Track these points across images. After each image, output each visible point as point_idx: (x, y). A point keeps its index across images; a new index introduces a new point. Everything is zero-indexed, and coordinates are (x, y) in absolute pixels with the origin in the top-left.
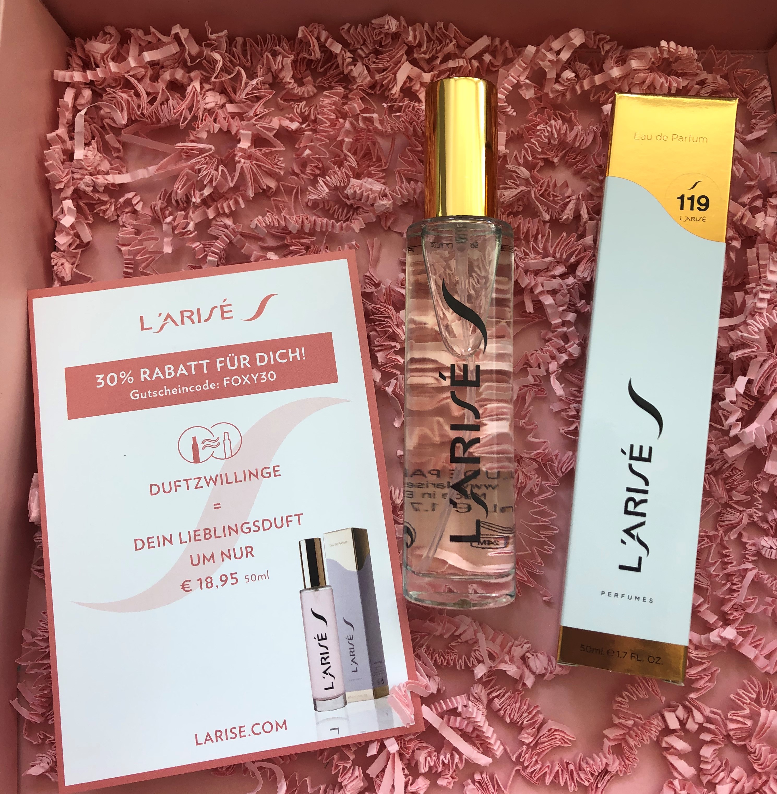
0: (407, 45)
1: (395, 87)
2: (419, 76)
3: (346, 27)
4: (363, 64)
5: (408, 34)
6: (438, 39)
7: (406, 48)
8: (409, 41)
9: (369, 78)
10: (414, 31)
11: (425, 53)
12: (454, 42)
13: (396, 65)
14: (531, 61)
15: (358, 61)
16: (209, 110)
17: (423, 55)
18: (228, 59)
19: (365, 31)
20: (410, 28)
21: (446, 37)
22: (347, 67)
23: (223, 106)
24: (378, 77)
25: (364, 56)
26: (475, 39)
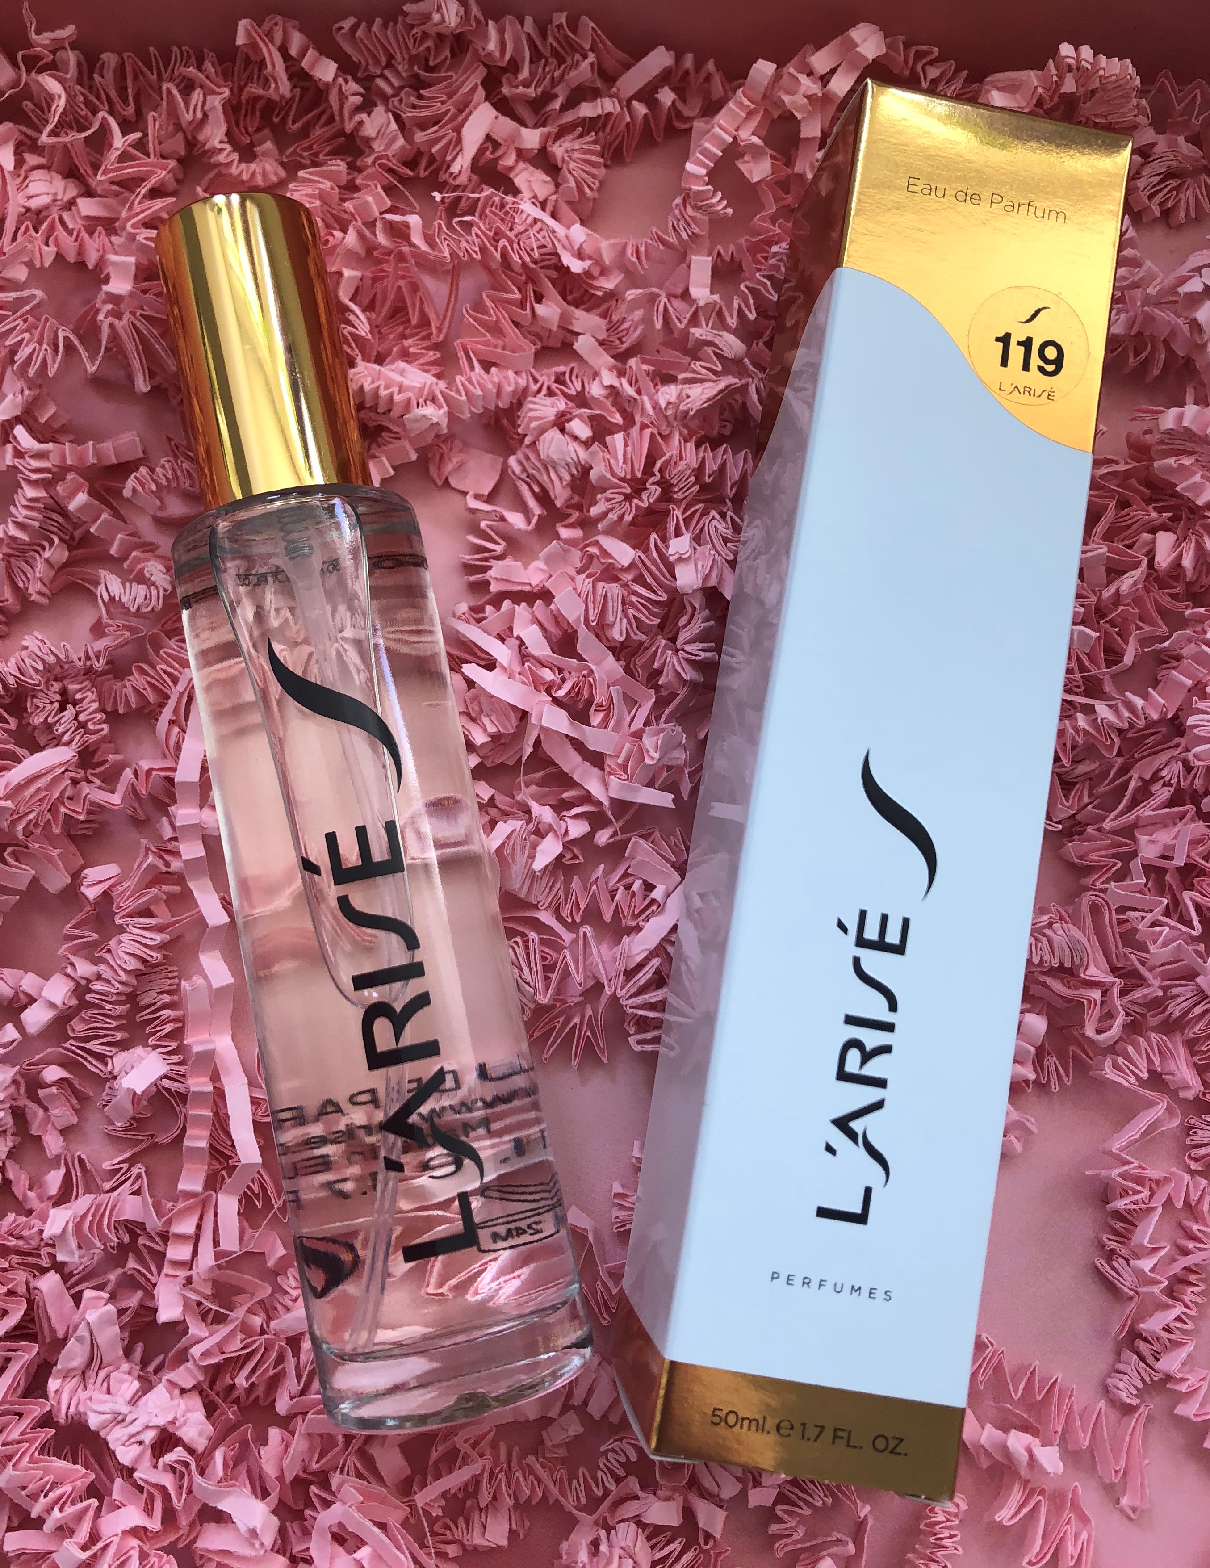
0: (485, 65)
1: (460, 157)
2: (514, 137)
3: (348, 23)
4: (388, 110)
5: (486, 38)
6: (553, 50)
7: (482, 72)
8: (489, 54)
9: (401, 141)
10: (501, 32)
11: (527, 85)
12: (592, 58)
13: (461, 111)
14: (765, 97)
15: (376, 105)
16: (38, 212)
17: (521, 89)
18: (81, 99)
19: (389, 33)
20: (491, 23)
21: (574, 48)
22: (351, 118)
23: (71, 204)
24: (420, 137)
25: (389, 91)
26: (638, 53)
